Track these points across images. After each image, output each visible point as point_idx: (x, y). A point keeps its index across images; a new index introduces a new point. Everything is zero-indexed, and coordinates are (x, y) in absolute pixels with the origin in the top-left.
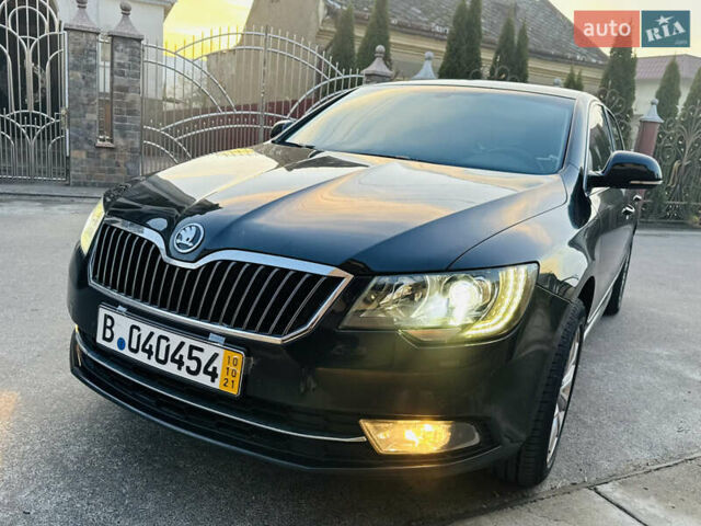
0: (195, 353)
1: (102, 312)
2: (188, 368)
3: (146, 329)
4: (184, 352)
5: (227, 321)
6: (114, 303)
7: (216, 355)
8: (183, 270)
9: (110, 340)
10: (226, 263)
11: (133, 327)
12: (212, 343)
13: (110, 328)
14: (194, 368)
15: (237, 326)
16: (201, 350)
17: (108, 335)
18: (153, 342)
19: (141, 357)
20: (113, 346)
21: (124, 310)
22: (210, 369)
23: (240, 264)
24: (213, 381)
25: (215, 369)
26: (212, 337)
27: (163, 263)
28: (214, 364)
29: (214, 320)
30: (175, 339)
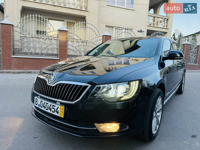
0: (54, 107)
1: (35, 98)
2: (52, 111)
3: (44, 101)
4: (51, 107)
5: (60, 99)
6: (38, 95)
7: (58, 107)
8: (51, 86)
9: (37, 105)
10: (61, 84)
11: (41, 101)
12: (57, 104)
13: (37, 102)
14: (53, 111)
15: (63, 100)
16: (55, 106)
17: (36, 104)
18: (45, 105)
19: (43, 108)
20: (37, 106)
21: (40, 97)
22: (57, 111)
23: (64, 84)
24: (58, 114)
25: (58, 111)
26: (57, 103)
27: (47, 85)
28: (58, 110)
29: (58, 98)
30: (49, 104)
